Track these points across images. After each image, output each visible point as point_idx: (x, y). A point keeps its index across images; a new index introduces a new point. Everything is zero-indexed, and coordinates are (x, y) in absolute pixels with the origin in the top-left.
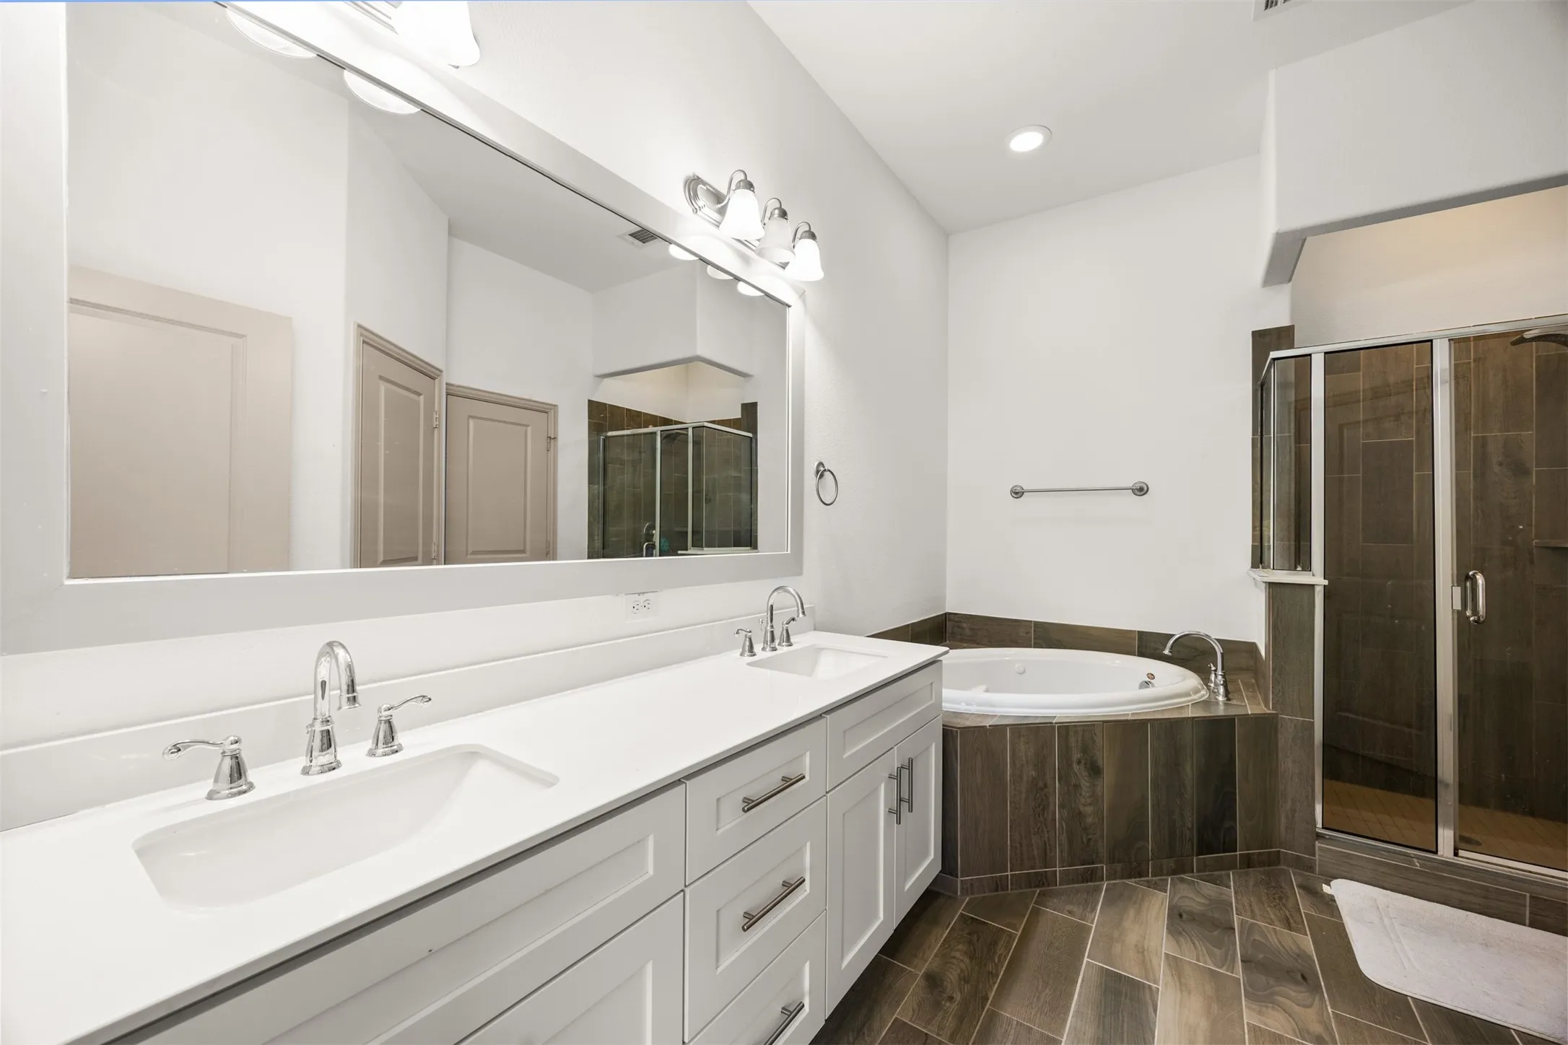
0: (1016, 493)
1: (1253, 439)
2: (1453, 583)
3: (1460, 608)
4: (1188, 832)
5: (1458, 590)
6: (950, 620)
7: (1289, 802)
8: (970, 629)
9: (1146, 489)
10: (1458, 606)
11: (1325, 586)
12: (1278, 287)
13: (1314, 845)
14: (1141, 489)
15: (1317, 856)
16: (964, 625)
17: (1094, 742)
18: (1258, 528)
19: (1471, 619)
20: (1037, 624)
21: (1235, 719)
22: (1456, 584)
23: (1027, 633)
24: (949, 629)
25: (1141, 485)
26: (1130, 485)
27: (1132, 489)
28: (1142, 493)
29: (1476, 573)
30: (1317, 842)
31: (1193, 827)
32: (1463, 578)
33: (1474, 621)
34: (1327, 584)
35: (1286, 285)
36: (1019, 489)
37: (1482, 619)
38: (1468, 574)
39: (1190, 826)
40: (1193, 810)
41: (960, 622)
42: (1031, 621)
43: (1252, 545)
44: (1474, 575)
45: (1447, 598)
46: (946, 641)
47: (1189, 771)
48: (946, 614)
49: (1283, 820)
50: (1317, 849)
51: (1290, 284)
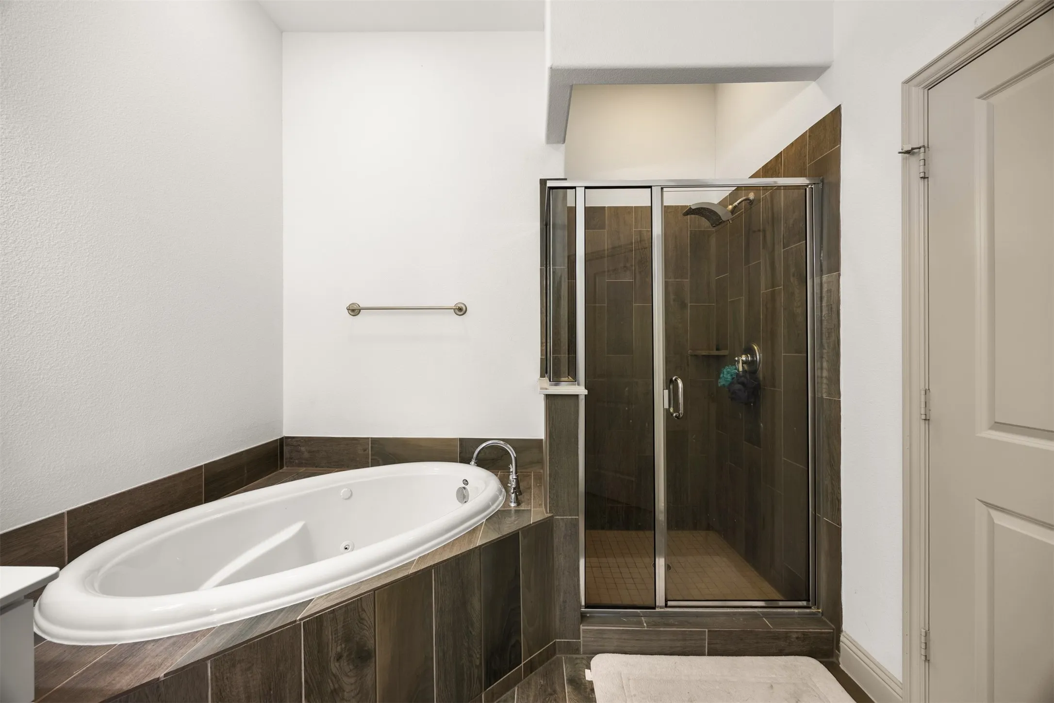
0: (353, 310)
1: (541, 269)
2: (664, 387)
3: (668, 408)
4: (476, 671)
5: (666, 392)
6: (287, 445)
7: (562, 594)
8: (309, 452)
9: (464, 308)
10: (666, 406)
11: (585, 395)
12: (555, 145)
13: (579, 629)
14: (460, 309)
15: (582, 639)
16: (303, 449)
17: (361, 620)
18: (545, 344)
19: (674, 415)
20: (374, 441)
21: (519, 532)
22: (665, 388)
23: (365, 450)
24: (286, 454)
25: (463, 306)
26: (452, 305)
27: (454, 309)
28: (461, 313)
29: (677, 378)
30: (581, 626)
31: (481, 663)
32: (670, 383)
33: (676, 416)
34: (587, 393)
35: (560, 145)
36: (355, 307)
37: (681, 416)
38: (672, 379)
39: (478, 663)
40: (481, 644)
41: (299, 445)
42: (368, 438)
43: (541, 358)
44: (676, 380)
45: (661, 398)
46: (282, 467)
47: (477, 605)
48: (282, 439)
49: (558, 613)
50: (581, 630)
51: (564, 145)
